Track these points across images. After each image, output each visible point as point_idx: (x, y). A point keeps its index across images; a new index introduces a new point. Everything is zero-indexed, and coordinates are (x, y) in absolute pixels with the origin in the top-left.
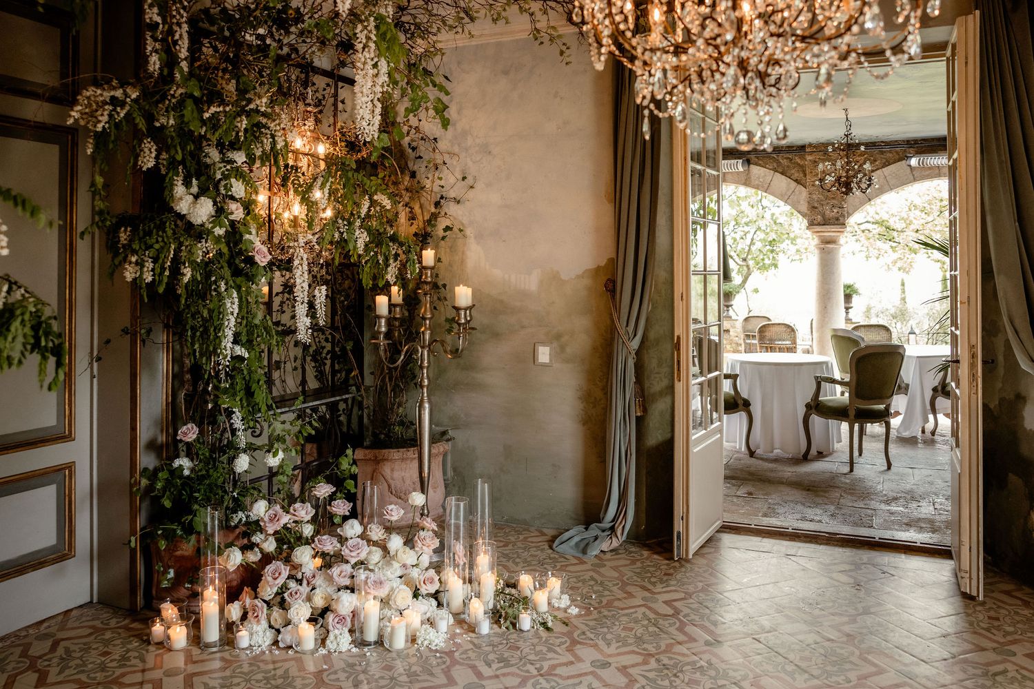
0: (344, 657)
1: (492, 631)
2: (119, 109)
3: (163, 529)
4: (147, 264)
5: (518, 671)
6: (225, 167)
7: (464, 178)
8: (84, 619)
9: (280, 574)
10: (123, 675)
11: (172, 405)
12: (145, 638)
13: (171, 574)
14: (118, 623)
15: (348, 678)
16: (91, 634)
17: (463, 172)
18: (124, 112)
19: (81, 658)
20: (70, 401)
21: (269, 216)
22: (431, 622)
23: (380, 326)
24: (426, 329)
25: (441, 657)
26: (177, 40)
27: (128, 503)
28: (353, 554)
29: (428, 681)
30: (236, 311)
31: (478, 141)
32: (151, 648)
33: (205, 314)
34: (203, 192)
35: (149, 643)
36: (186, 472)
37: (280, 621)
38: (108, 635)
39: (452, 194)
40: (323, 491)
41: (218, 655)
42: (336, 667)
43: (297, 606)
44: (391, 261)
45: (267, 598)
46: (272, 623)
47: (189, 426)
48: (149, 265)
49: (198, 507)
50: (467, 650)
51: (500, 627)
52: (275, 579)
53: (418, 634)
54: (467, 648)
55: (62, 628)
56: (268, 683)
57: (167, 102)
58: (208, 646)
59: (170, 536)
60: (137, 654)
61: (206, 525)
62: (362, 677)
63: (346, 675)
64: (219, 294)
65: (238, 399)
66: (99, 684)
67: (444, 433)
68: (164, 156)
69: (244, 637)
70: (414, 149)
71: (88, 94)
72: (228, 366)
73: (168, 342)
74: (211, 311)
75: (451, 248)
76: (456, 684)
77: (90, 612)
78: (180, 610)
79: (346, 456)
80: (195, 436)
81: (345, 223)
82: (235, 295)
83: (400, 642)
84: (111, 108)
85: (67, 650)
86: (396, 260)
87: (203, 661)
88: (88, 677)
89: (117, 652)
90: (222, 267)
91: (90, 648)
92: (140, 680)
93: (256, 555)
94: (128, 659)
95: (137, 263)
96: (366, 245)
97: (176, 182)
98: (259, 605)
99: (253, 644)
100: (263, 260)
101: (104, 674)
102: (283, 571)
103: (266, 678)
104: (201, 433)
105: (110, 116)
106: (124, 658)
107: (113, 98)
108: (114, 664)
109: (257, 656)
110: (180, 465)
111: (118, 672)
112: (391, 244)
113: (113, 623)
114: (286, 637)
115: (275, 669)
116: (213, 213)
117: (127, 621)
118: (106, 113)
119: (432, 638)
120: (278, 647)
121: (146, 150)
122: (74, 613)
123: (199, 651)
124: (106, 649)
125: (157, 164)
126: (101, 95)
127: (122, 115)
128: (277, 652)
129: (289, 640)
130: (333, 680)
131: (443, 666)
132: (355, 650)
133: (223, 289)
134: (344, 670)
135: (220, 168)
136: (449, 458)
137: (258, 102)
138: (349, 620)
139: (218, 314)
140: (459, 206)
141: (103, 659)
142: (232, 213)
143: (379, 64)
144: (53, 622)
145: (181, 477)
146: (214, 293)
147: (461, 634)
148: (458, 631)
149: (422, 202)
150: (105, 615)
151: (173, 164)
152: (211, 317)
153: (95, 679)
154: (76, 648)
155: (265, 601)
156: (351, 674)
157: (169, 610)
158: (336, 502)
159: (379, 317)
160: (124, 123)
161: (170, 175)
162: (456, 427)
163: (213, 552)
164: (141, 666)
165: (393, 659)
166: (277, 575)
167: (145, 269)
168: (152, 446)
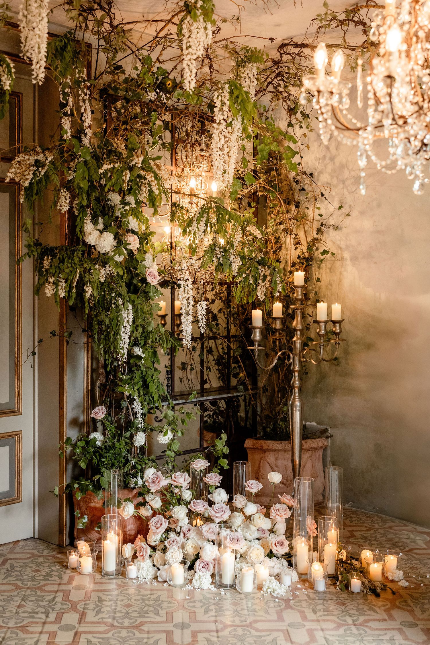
0: (204, 593)
1: (328, 590)
2: (40, 169)
3: (78, 484)
4: (61, 284)
5: (336, 619)
6: (123, 208)
7: (340, 207)
8: (26, 548)
9: (161, 525)
10: (45, 585)
11: (91, 392)
12: (65, 564)
13: (86, 520)
14: (49, 553)
15: (202, 607)
16: (29, 558)
17: (341, 201)
18: (44, 171)
19: (20, 571)
20: (18, 385)
21: (171, 243)
22: (278, 577)
23: (255, 335)
24: (298, 339)
25: (279, 602)
26: (83, 113)
27: (58, 464)
28: (217, 515)
29: (262, 616)
30: (131, 320)
31: (353, 173)
32: (68, 571)
33: (107, 322)
34: (106, 228)
35: (68, 568)
36: (99, 444)
37: (160, 562)
38: (41, 560)
39: (332, 222)
40: (199, 465)
41: (114, 581)
42: (196, 598)
43: (172, 551)
44: (260, 281)
45: (153, 544)
46: (155, 563)
47: (100, 407)
48: (63, 284)
49: (105, 470)
50: (301, 600)
51: (336, 588)
52: (157, 528)
53: (264, 583)
54: (301, 599)
55: (11, 552)
56: (143, 602)
57: (76, 160)
58: (107, 574)
59: (83, 489)
60: (57, 574)
61: (109, 482)
62: (213, 607)
63: (202, 604)
64: (117, 306)
65: (136, 388)
66: (28, 588)
67: (325, 431)
68: (76, 202)
69: (132, 570)
70: (297, 182)
71: (19, 159)
72: (125, 362)
73: (88, 343)
74: (111, 320)
75: (330, 269)
76: (283, 621)
77: (31, 544)
78: (91, 546)
79: (221, 439)
80: (103, 416)
81: (222, 250)
82: (130, 307)
83: (248, 587)
84: (35, 168)
85: (12, 566)
86: (264, 280)
87: (101, 583)
88: (23, 583)
89: (44, 571)
90: (121, 286)
91: (27, 566)
92: (56, 590)
93: (148, 511)
94: (51, 576)
95: (54, 283)
96: (239, 269)
97: (85, 221)
98: (144, 546)
99: (139, 576)
100: (153, 280)
101: (33, 583)
102: (164, 523)
103: (142, 599)
104: (109, 414)
105: (34, 174)
106: (48, 575)
107: (37, 161)
108: (41, 578)
109: (140, 584)
110: (95, 438)
111: (43, 583)
112: (259, 267)
113: (46, 552)
114: (163, 574)
115: (151, 594)
116: (115, 244)
117: (54, 553)
118: (31, 173)
119: (276, 588)
120: (157, 581)
121: (63, 197)
122: (21, 543)
123: (101, 577)
124: (37, 568)
125: (71, 207)
126: (29, 159)
127: (43, 174)
128: (155, 584)
129: (165, 576)
130: (191, 607)
131: (278, 609)
132: (213, 589)
133: (121, 303)
134: (201, 601)
135: (120, 209)
136: (329, 452)
137: (136, 160)
138: (211, 566)
139: (117, 322)
140: (337, 232)
141: (34, 574)
142: (129, 244)
143: (233, 123)
144: (6, 547)
145: (95, 446)
146: (114, 306)
147: (301, 589)
148: (299, 586)
149: (306, 228)
150: (41, 547)
151: (82, 208)
152: (111, 324)
153: (26, 585)
154: (18, 565)
155: (150, 546)
156: (205, 604)
157: (83, 546)
158: (209, 475)
159: (255, 328)
160: (44, 180)
161: (81, 216)
162: (334, 426)
163: (114, 505)
164: (58, 581)
165: (241, 599)
166: (159, 525)
167: (60, 287)
168: (75, 422)
